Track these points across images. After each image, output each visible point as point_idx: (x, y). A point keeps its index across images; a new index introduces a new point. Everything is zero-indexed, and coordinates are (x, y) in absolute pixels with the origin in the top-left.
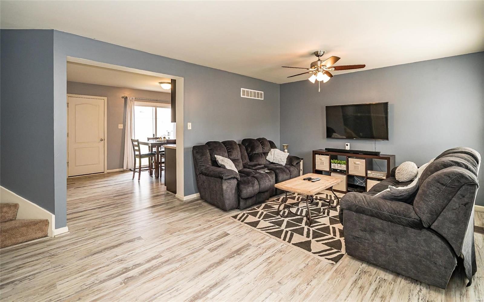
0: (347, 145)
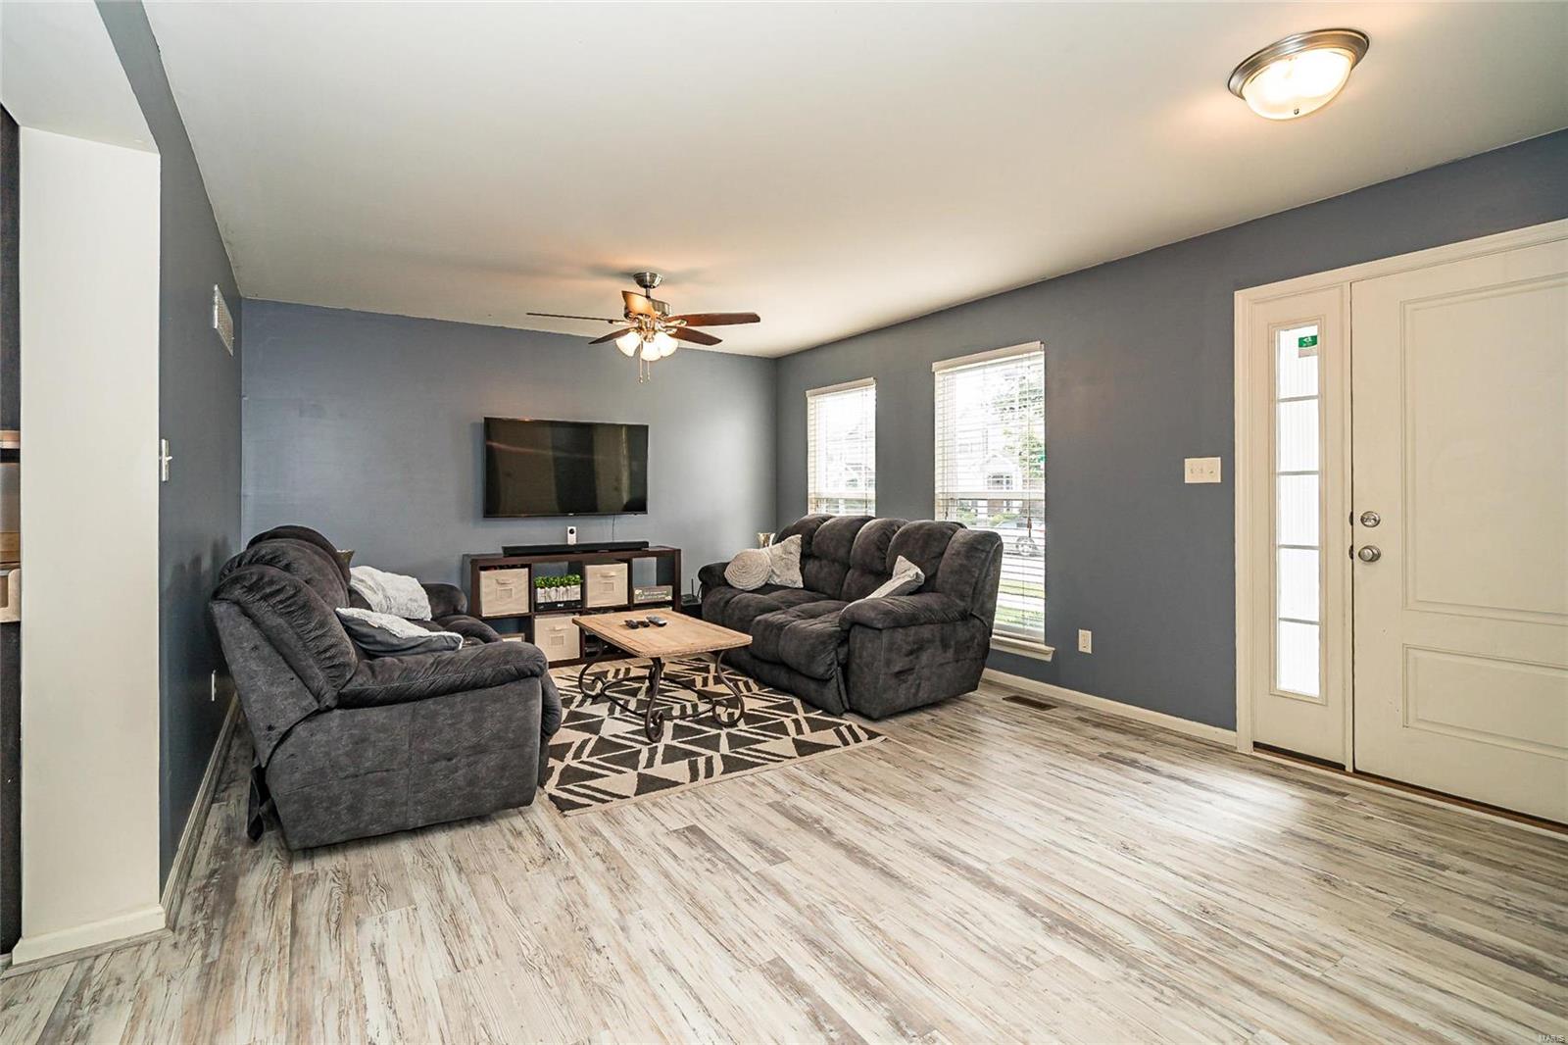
0: (572, 532)
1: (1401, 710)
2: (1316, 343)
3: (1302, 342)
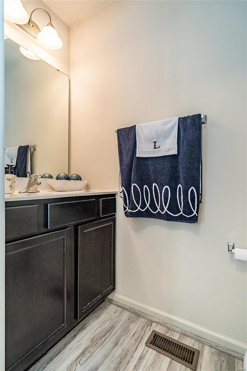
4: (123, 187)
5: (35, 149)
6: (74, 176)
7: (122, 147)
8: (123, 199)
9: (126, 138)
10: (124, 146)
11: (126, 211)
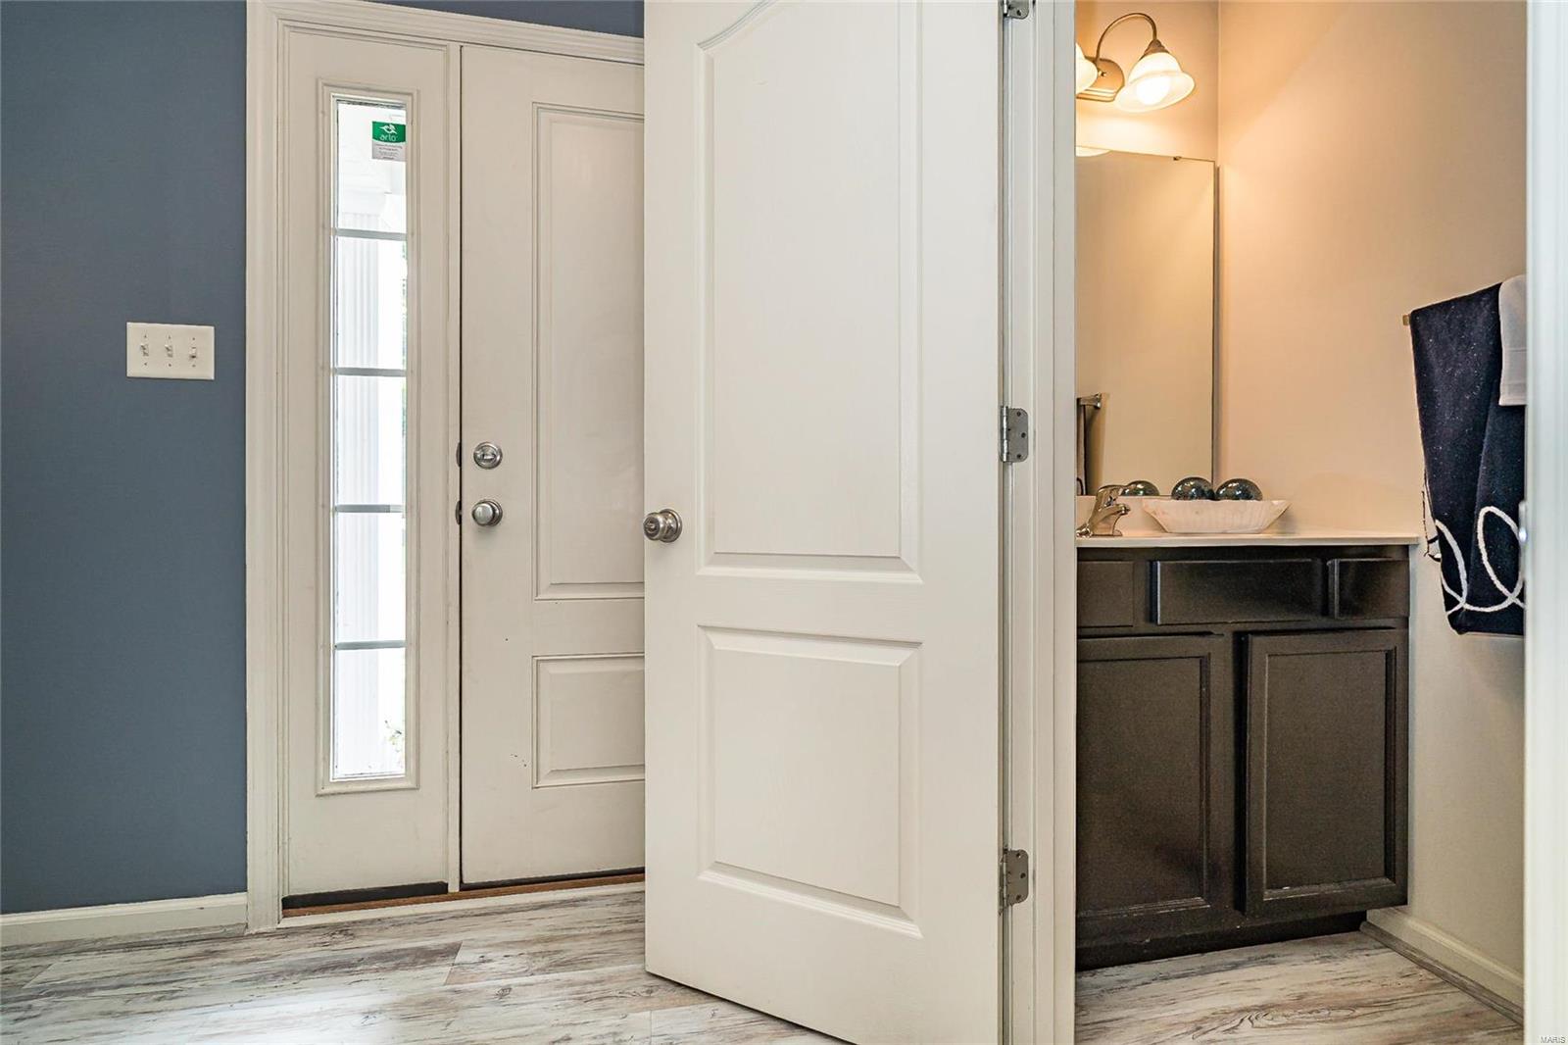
1: (529, 764)
2: (403, 140)
3: (379, 131)
4: (1437, 521)
5: (1096, 408)
6: (1234, 485)
7: (1433, 372)
8: (1439, 564)
9: (1452, 339)
10: (1445, 367)
11: (1456, 608)
